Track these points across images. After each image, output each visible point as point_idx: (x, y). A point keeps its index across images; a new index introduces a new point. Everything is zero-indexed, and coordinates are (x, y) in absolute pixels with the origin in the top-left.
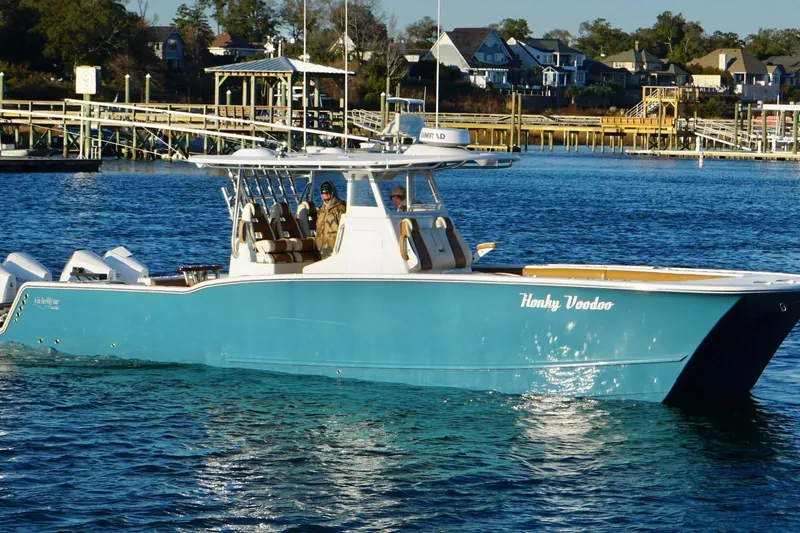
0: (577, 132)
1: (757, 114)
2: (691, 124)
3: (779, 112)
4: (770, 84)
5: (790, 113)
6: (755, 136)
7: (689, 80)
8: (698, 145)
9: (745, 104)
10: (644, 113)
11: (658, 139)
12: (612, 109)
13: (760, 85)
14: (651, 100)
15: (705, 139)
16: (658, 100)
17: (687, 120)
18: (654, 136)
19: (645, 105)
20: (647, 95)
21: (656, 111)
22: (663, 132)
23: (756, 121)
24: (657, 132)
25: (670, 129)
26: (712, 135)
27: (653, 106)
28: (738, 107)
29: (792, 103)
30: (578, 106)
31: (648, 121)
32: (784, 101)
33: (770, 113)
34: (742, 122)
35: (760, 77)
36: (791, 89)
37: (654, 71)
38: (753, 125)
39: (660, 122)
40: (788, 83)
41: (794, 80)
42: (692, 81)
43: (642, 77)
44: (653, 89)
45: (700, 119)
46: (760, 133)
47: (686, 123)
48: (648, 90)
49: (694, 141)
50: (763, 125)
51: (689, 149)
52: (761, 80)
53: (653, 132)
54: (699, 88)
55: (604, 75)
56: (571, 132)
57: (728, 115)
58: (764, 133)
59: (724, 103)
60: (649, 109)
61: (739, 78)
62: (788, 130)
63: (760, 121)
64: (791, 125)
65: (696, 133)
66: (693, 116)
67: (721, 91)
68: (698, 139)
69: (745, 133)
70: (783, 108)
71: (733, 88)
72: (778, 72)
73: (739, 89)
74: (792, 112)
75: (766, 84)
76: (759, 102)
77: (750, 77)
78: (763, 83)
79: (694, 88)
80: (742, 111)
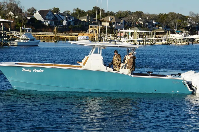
0: (72, 37)
1: (118, 33)
2: (101, 35)
3: (124, 32)
4: (122, 25)
5: (126, 32)
6: (118, 38)
7: (101, 24)
8: (103, 41)
9: (115, 30)
10: (89, 32)
11: (93, 39)
12: (81, 31)
13: (119, 25)
14: (91, 29)
15: (105, 39)
16: (93, 29)
17: (100, 34)
18: (92, 38)
19: (90, 30)
20: (90, 28)
21: (92, 32)
22: (94, 37)
23: (118, 34)
24: (93, 37)
25: (96, 36)
26: (107, 38)
27: (92, 31)
28: (114, 31)
29: (127, 30)
30: (72, 31)
31: (90, 34)
32: (125, 29)
33: (122, 32)
34: (115, 35)
35: (119, 23)
36: (127, 26)
37: (92, 21)
38: (117, 35)
39: (93, 35)
40: (126, 25)
41: (128, 24)
42: (102, 24)
43: (89, 23)
44: (92, 26)
45: (104, 34)
46: (119, 38)
47: (100, 35)
48: (90, 26)
49: (102, 40)
50: (120, 35)
51: (101, 42)
52: (119, 24)
53: (92, 37)
54: (103, 26)
55: (79, 22)
56: (70, 37)
57: (111, 33)
58: (120, 38)
59: (110, 30)
60: (91, 31)
61: (114, 23)
62: (126, 37)
63: (119, 34)
64: (127, 35)
65: (103, 38)
66: (102, 33)
67: (109, 27)
68: (103, 39)
69: (115, 37)
70: (125, 31)
71: (112, 26)
72: (124, 22)
73: (114, 26)
74: (127, 32)
75: (121, 25)
76: (119, 29)
77: (117, 23)
78: (120, 25)
79: (102, 26)
80: (115, 32)
